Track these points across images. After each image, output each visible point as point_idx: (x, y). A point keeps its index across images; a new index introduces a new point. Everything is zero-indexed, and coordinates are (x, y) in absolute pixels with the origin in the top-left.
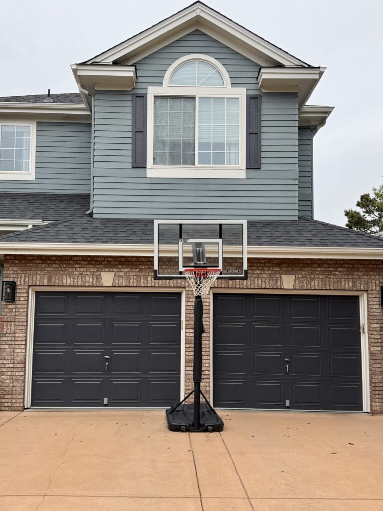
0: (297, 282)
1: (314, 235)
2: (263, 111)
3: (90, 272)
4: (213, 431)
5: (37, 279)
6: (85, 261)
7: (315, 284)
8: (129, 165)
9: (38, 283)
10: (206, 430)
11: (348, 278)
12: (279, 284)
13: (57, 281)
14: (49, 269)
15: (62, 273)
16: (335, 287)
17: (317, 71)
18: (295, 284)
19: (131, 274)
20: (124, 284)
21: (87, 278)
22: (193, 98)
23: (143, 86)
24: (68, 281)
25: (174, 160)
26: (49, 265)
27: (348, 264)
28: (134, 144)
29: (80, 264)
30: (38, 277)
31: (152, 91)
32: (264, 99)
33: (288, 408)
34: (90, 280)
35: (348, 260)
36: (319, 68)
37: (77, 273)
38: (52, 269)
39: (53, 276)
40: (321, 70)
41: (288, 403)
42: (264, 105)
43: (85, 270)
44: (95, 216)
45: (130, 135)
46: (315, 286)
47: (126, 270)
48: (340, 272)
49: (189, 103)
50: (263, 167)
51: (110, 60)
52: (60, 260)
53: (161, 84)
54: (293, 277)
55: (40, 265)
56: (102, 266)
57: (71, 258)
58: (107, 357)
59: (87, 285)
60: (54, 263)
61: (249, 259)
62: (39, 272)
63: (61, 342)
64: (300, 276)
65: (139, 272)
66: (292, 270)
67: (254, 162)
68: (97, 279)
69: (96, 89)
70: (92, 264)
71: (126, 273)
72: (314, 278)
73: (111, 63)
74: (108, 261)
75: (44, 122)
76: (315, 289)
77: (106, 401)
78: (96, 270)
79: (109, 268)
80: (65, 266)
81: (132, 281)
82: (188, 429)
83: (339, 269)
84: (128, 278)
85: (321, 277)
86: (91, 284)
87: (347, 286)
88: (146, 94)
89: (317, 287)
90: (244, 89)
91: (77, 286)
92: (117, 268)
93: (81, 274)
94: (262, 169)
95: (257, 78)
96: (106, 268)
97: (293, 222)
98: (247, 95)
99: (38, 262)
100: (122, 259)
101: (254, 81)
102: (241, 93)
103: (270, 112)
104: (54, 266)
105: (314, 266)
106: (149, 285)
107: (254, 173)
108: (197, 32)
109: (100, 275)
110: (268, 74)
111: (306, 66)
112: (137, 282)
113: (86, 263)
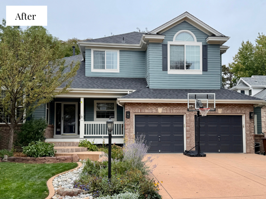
0: (223, 111)
1: (228, 95)
2: (208, 51)
3: (154, 108)
4: (204, 156)
5: (137, 111)
6: (152, 104)
7: (229, 111)
8: (162, 70)
9: (137, 112)
10: (202, 156)
11: (239, 110)
12: (217, 112)
13: (143, 111)
14: (140, 107)
15: (145, 108)
16: (235, 112)
17: (227, 38)
18: (222, 112)
19: (167, 109)
20: (166, 112)
21: (153, 110)
22: (184, 46)
23: (166, 41)
24: (147, 111)
25: (177, 68)
26: (140, 106)
27: (239, 105)
28: (163, 62)
29: (150, 105)
30: (137, 110)
31: (169, 43)
32: (208, 46)
33: (219, 152)
34: (154, 111)
35: (239, 104)
36: (228, 37)
37: (150, 108)
38: (141, 107)
39: (142, 110)
40: (229, 38)
41: (219, 151)
42: (208, 48)
43: (152, 107)
44: (150, 88)
45: (161, 59)
46: (229, 112)
47: (166, 107)
48: (237, 107)
49: (182, 47)
50: (208, 70)
51: (155, 33)
52: (144, 104)
53: (172, 40)
54: (221, 109)
55: (137, 106)
56: (158, 106)
57: (147, 103)
58: (159, 137)
59: (153, 112)
60: (142, 105)
61: (208, 103)
62: (137, 108)
63: (144, 132)
64: (224, 109)
65: (170, 108)
66: (221, 107)
67: (205, 68)
68: (156, 110)
69: (149, 42)
70: (154, 105)
71: (166, 108)
72: (228, 109)
73: (156, 34)
74: (160, 104)
75: (122, 50)
76: (228, 113)
77: (160, 151)
78: (156, 107)
79: (160, 107)
80: (145, 106)
81: (168, 111)
82: (196, 156)
83: (236, 107)
84: (167, 110)
85: (230, 109)
86: (154, 112)
87: (239, 112)
88: (167, 44)
89: (229, 113)
90: (201, 43)
91: (150, 113)
92: (163, 107)
93: (151, 109)
94: (208, 71)
95: (206, 39)
96: (159, 107)
97: (219, 90)
98: (203, 45)
99: (136, 105)
100: (165, 104)
101: (205, 40)
102: (200, 44)
103: (210, 51)
104: (142, 106)
105: (228, 105)
106: (174, 112)
107: (205, 73)
108: (185, 22)
109: (157, 109)
110: (211, 39)
111: (224, 36)
112: (170, 111)
113: (153, 105)
